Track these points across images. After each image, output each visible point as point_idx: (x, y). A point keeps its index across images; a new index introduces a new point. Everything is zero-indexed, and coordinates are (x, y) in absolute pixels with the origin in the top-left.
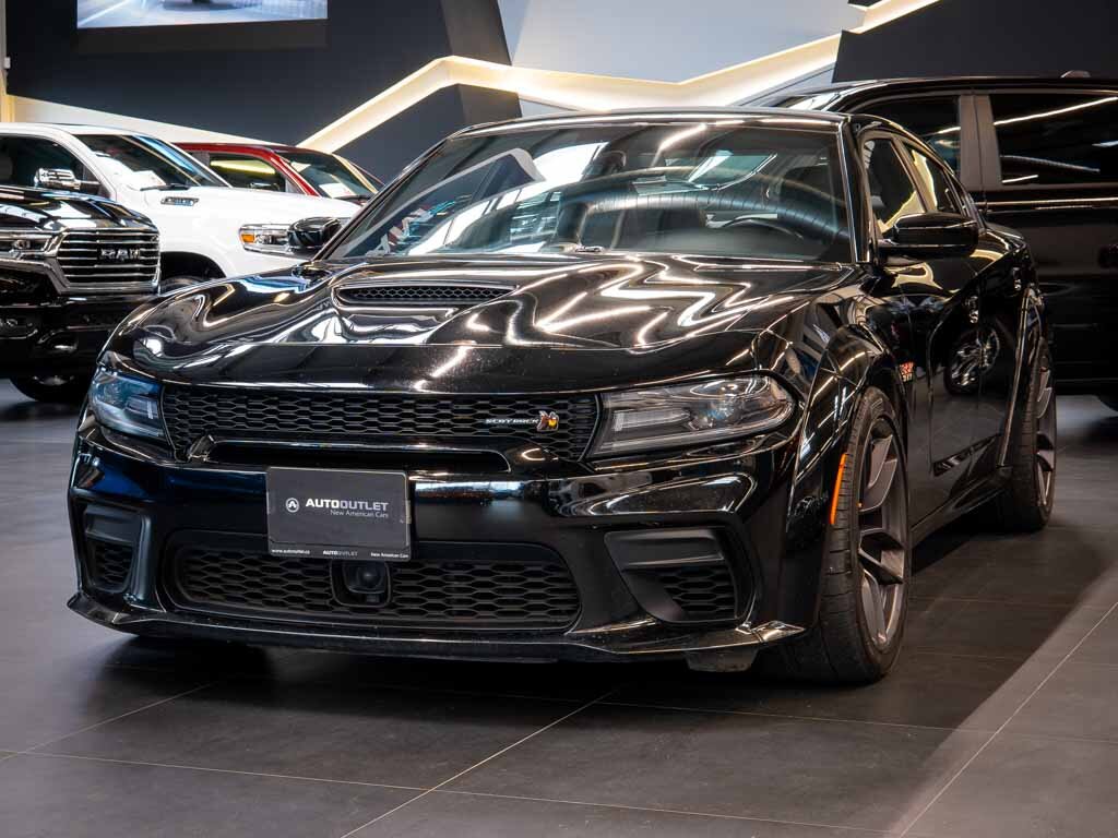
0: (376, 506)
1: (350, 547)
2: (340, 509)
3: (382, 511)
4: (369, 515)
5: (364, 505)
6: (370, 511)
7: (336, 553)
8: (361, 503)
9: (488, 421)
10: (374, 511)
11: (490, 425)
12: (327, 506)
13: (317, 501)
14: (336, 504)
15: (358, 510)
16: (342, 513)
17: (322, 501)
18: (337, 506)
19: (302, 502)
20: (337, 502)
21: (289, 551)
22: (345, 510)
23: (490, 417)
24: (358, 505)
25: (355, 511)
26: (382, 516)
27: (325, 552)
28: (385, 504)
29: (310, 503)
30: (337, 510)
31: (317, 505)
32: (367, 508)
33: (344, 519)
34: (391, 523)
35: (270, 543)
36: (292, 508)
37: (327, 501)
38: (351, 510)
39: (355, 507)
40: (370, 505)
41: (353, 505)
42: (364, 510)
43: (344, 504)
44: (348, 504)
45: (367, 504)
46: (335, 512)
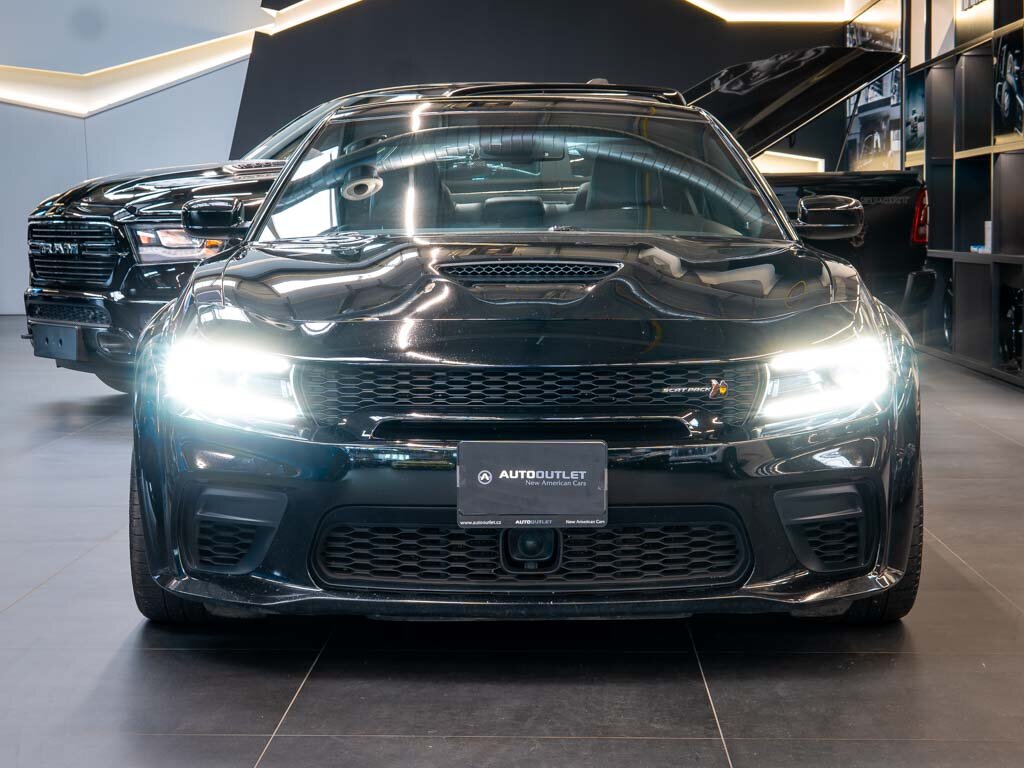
0: (573, 475)
1: (544, 516)
2: (535, 480)
3: (580, 480)
4: (566, 484)
5: (561, 474)
6: (567, 480)
7: (529, 522)
8: (558, 473)
9: (666, 390)
10: (572, 480)
11: (665, 394)
12: (522, 477)
13: (511, 472)
14: (531, 474)
15: (555, 479)
16: (538, 483)
17: (517, 472)
18: (533, 477)
19: (496, 474)
20: (533, 472)
21: (479, 523)
22: (541, 480)
23: (666, 387)
24: (555, 474)
25: (552, 480)
26: (579, 484)
27: (517, 522)
28: (583, 473)
29: (504, 474)
30: (532, 480)
31: (512, 477)
32: (564, 477)
33: (539, 488)
34: (588, 491)
35: (459, 516)
36: (485, 480)
37: (522, 472)
38: (547, 480)
39: (552, 477)
40: (568, 474)
41: (549, 475)
42: (561, 479)
43: (540, 475)
44: (545, 474)
45: (564, 473)
46: (532, 483)
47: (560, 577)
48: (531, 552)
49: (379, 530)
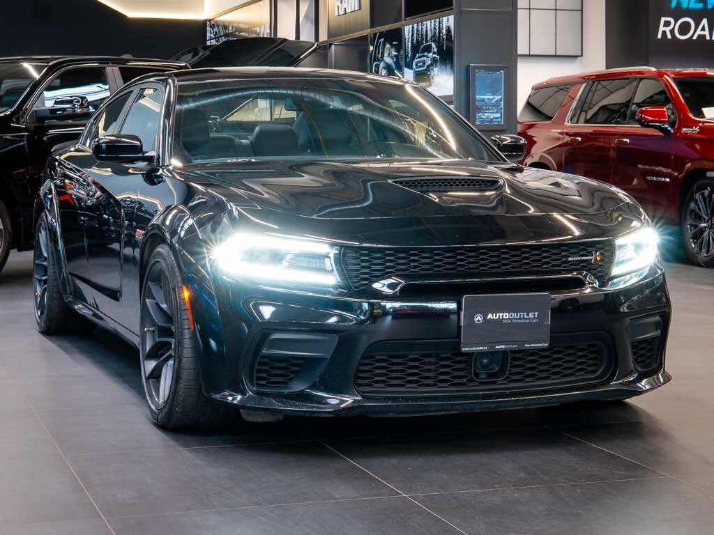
0: (531, 315)
1: (512, 342)
2: (509, 319)
3: (535, 318)
4: (527, 321)
6: (527, 319)
7: (503, 347)
8: (522, 314)
9: (570, 259)
10: (530, 318)
11: (570, 262)
12: (501, 317)
13: (494, 315)
14: (506, 316)
15: (520, 318)
16: (510, 321)
17: (498, 315)
18: (507, 317)
19: (485, 316)
20: (507, 314)
21: (474, 349)
22: (512, 319)
23: (570, 257)
24: (520, 315)
25: (518, 319)
26: (534, 321)
27: (497, 347)
28: (536, 313)
29: (490, 316)
30: (506, 319)
31: (495, 318)
32: (525, 316)
33: (512, 325)
34: (539, 325)
35: (462, 345)
36: (479, 321)
37: (501, 314)
38: (515, 319)
40: (528, 315)
41: (517, 316)
42: (524, 318)
43: (512, 316)
44: (514, 315)
45: (525, 314)
46: (506, 321)
47: (504, 382)
48: (485, 367)
49: (393, 357)
